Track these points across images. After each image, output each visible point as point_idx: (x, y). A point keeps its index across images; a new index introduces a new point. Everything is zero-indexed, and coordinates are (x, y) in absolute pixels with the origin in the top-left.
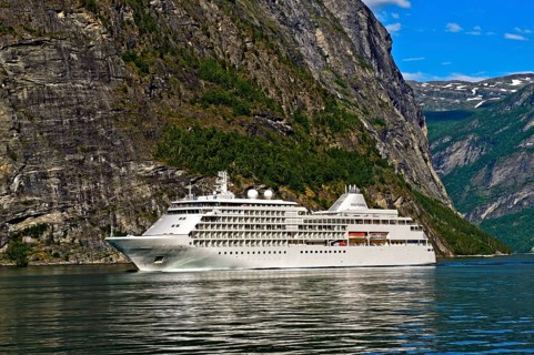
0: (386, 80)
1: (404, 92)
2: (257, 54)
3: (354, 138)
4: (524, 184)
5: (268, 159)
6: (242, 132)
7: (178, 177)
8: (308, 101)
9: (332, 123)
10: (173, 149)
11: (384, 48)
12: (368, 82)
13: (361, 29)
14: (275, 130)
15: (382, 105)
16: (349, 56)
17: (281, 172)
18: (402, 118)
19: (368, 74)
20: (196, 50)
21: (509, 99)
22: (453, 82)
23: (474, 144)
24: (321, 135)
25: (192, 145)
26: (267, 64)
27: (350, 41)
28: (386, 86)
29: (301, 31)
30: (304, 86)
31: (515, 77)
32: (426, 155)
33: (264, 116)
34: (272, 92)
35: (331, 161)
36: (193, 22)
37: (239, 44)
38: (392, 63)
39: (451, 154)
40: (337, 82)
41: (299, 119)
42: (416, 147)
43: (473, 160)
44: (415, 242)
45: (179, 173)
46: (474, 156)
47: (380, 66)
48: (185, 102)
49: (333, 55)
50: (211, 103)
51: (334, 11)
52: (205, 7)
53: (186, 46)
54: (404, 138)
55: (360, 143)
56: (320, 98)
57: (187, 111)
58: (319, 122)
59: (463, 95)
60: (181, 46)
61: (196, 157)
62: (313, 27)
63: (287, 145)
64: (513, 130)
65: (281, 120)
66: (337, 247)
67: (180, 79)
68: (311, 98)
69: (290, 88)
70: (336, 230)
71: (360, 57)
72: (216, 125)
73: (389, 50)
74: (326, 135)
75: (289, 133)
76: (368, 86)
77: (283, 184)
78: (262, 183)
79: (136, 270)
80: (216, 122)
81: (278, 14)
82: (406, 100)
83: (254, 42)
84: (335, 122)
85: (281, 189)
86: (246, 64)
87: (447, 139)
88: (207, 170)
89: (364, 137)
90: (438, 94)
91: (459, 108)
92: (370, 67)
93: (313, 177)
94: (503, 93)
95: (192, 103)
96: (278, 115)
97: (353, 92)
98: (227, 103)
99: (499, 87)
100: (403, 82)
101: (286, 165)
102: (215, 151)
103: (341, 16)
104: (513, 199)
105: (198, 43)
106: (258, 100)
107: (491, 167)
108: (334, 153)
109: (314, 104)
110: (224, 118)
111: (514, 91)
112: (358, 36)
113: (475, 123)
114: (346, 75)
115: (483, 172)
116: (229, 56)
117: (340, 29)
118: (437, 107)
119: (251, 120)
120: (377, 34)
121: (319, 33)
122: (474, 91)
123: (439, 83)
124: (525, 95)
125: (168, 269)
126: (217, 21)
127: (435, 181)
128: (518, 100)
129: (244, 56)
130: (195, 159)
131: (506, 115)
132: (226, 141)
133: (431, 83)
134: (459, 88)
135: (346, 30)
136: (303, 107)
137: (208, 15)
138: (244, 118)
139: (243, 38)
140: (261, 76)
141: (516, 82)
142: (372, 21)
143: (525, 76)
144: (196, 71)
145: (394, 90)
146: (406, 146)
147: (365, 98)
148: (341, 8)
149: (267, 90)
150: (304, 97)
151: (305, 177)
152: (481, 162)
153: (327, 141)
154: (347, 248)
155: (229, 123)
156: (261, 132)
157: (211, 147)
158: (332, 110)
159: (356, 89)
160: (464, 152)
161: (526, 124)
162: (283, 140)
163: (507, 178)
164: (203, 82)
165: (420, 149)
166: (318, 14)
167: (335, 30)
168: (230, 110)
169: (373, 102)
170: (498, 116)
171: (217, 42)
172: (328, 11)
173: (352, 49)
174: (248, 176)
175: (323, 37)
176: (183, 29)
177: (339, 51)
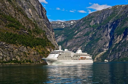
0: (45, 21)
1: (49, 24)
2: (19, 15)
3: (42, 35)
4: (74, 46)
5: (24, 40)
6: (18, 34)
7: (4, 44)
8: (31, 26)
9: (37, 32)
10: (2, 38)
11: (45, 14)
12: (41, 22)
13: (39, 9)
14: (25, 33)
15: (45, 27)
16: (37, 15)
17: (27, 43)
18: (49, 30)
19: (42, 20)
20: (5, 14)
21: (71, 26)
22: (57, 22)
23: (63, 36)
24: (34, 34)
25: (6, 37)
26: (21, 17)
27: (37, 12)
28: (45, 23)
29: (26, 9)
30: (30, 23)
31: (72, 21)
32: (55, 39)
33: (22, 30)
34: (23, 24)
35: (38, 41)
36: (4, 7)
37: (14, 12)
38: (47, 17)
39: (58, 39)
40: (34, 21)
41: (29, 31)
42: (52, 37)
43: (63, 40)
44: (90, 59)
45: (4, 43)
46: (63, 39)
47: (44, 18)
48: (4, 26)
49: (33, 15)
50: (10, 26)
51: (33, 4)
52: (6, 3)
53: (3, 12)
54: (50, 35)
55: (43, 36)
56: (34, 26)
57: (5, 28)
58: (34, 31)
59: (60, 25)
60: (2, 12)
61: (8, 39)
62: (28, 8)
63: (28, 37)
64: (72, 33)
65: (26, 31)
66: (79, 60)
67: (3, 21)
68: (32, 26)
69: (27, 23)
70: (78, 57)
71: (39, 16)
72: (11, 32)
73: (46, 14)
74: (35, 34)
75: (28, 34)
76: (41, 23)
77: (28, 46)
78: (23, 46)
79: (47, 64)
80: (11, 31)
81: (21, 5)
82: (50, 26)
83: (18, 12)
84: (37, 31)
85: (27, 47)
86: (16, 17)
87: (57, 35)
88: (10, 42)
89: (44, 35)
90: (54, 25)
91: (59, 28)
92: (42, 18)
93: (35, 44)
94: (69, 25)
95: (6, 26)
96: (25, 30)
97: (38, 24)
98: (14, 27)
99: (68, 23)
100: (49, 22)
101: (28, 41)
102: (12, 38)
103: (35, 6)
104: (72, 49)
105: (6, 12)
106: (20, 26)
107: (67, 42)
108: (38, 38)
109: (32, 27)
110: (13, 30)
111: (72, 24)
112: (39, 11)
113: (63, 32)
114: (36, 20)
115: (65, 43)
116: (12, 15)
117: (35, 9)
118: (54, 28)
119: (20, 31)
120: (43, 10)
121: (30, 9)
122: (62, 24)
123: (54, 22)
124: (75, 25)
125: (53, 64)
126: (9, 7)
127: (57, 45)
128: (73, 26)
129: (16, 15)
130: (7, 40)
131: (71, 30)
132: (15, 36)
133: (52, 22)
134: (59, 23)
135: (36, 9)
136: (30, 28)
137: (7, 5)
138: (18, 30)
139: (15, 11)
140: (20, 20)
141: (72, 22)
142: (42, 7)
143: (74, 21)
144: (6, 19)
145: (47, 24)
146: (50, 37)
147: (41, 25)
148: (35, 4)
149: (22, 24)
150: (30, 25)
151: (33, 44)
152: (65, 41)
153: (36, 36)
154: (80, 60)
155: (15, 31)
156: (22, 34)
157: (11, 37)
158: (37, 29)
159: (39, 23)
160: (61, 38)
161: (75, 32)
162: (27, 36)
163: (71, 45)
164: (8, 22)
165: (53, 38)
166: (29, 5)
167: (33, 9)
168: (15, 28)
169: (43, 26)
170: (69, 30)
171: (9, 12)
172: (32, 4)
173: (38, 14)
174: (20, 44)
175: (31, 11)
176: (2, 8)
177: (35, 14)
